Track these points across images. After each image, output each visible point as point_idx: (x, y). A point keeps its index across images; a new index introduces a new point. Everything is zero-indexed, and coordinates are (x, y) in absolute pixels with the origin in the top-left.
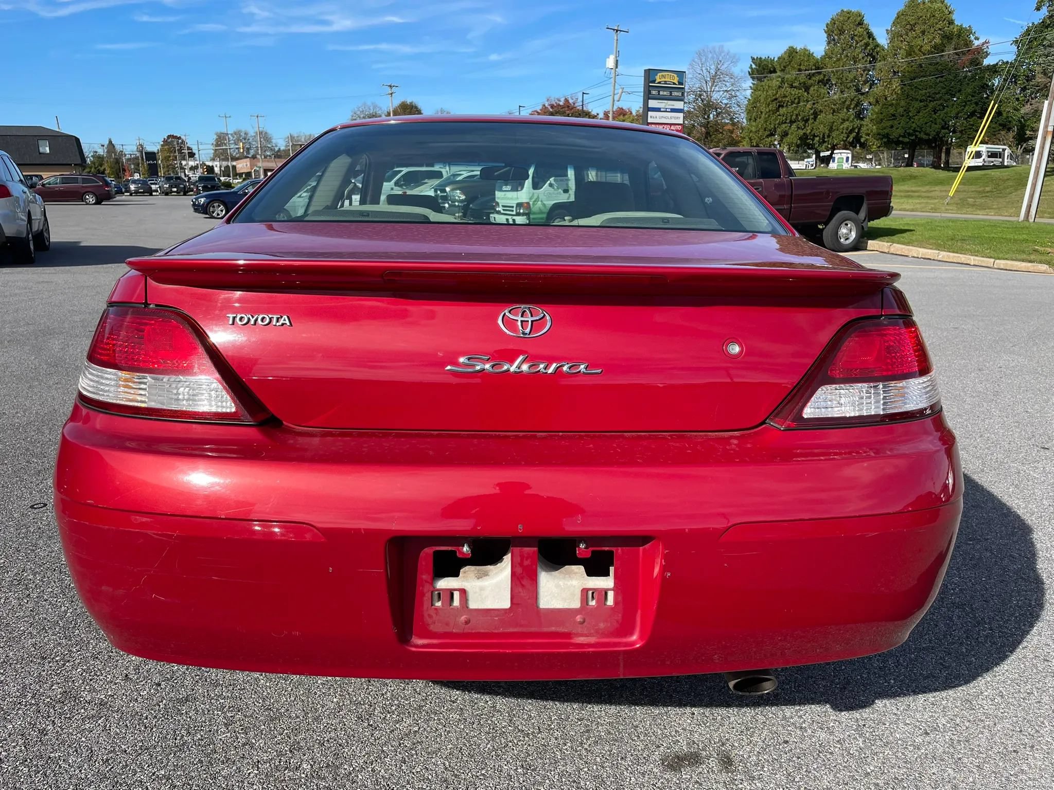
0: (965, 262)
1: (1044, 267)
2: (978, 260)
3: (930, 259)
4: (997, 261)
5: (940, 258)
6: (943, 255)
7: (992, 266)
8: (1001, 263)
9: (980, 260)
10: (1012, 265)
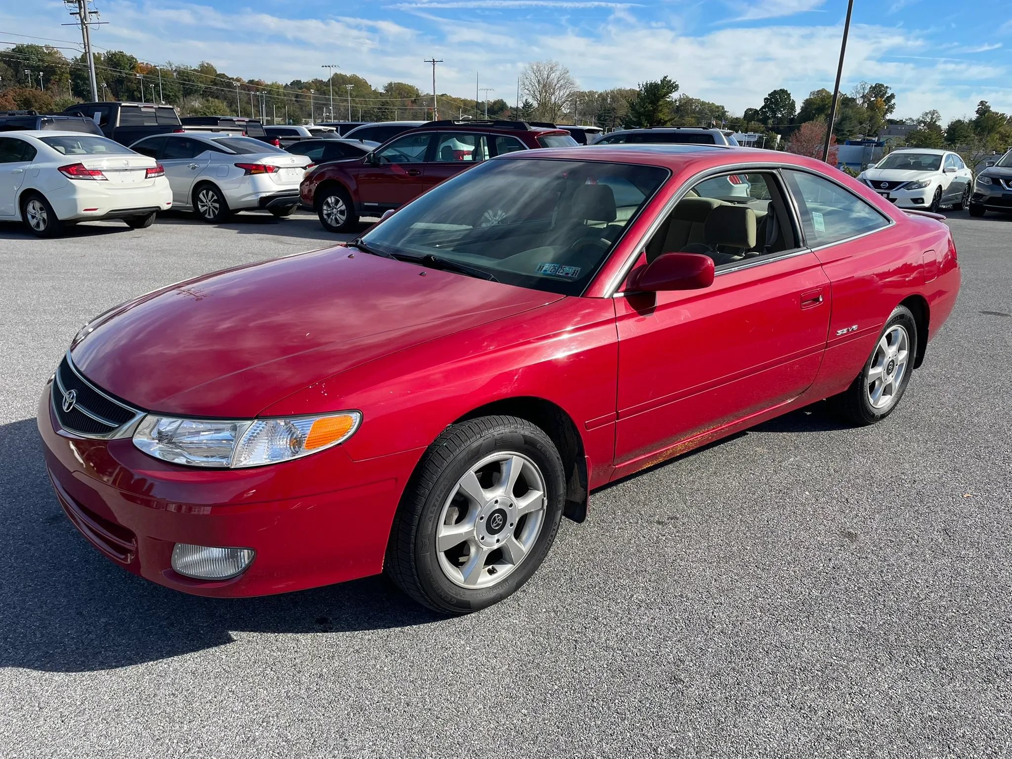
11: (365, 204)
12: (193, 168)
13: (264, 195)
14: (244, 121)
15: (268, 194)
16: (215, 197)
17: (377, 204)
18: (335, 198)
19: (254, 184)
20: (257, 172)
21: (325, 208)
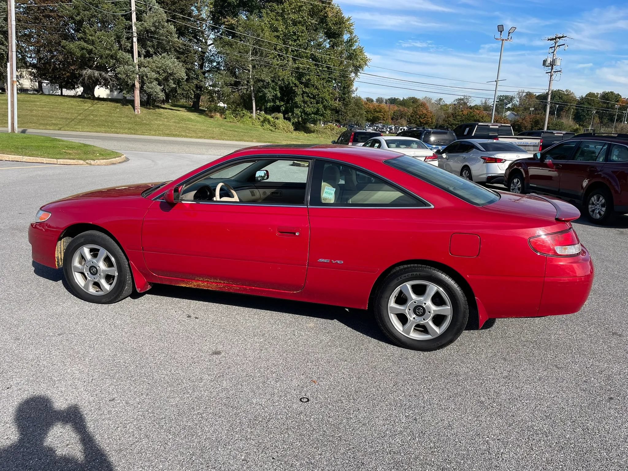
0: (41, 162)
1: (81, 162)
2: (48, 161)
3: (19, 161)
4: (58, 160)
5: (24, 160)
6: (26, 158)
7: (56, 163)
8: (61, 161)
9: (49, 160)
10: (67, 162)
11: (531, 185)
12: (464, 158)
13: (490, 175)
14: (562, 133)
15: (493, 175)
16: (468, 175)
17: (535, 186)
18: (517, 180)
19: (487, 168)
20: (490, 161)
21: (512, 185)
